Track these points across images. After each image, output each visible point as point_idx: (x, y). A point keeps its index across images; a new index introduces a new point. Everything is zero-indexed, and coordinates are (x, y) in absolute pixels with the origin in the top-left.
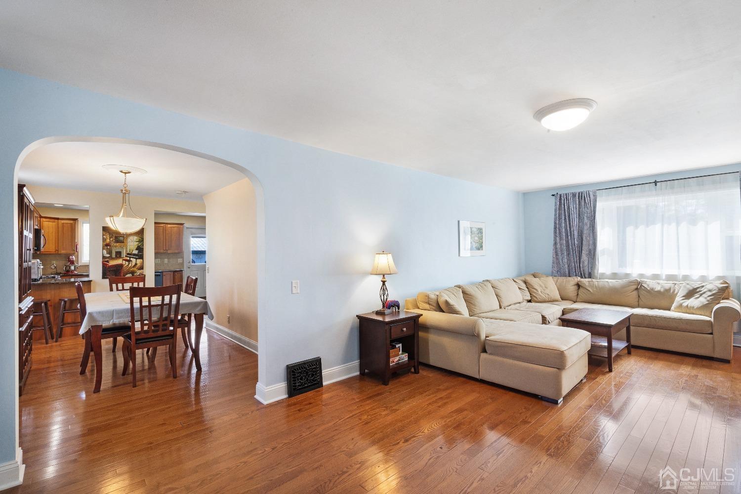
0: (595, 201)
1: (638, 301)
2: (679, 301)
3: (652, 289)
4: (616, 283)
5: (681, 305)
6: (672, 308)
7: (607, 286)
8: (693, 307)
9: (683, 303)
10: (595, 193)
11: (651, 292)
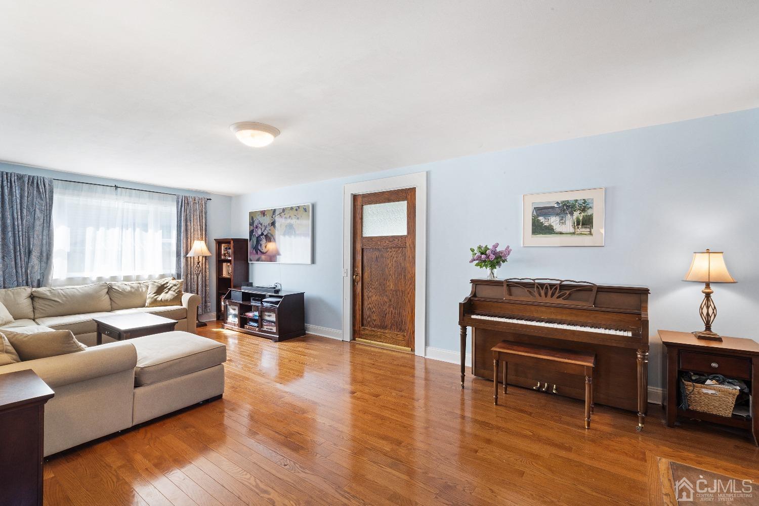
0: (52, 192)
1: (111, 304)
2: (153, 297)
3: (124, 290)
4: (85, 288)
5: (156, 300)
6: (146, 305)
7: (77, 293)
8: (167, 300)
9: (157, 298)
10: (51, 182)
11: (122, 294)
